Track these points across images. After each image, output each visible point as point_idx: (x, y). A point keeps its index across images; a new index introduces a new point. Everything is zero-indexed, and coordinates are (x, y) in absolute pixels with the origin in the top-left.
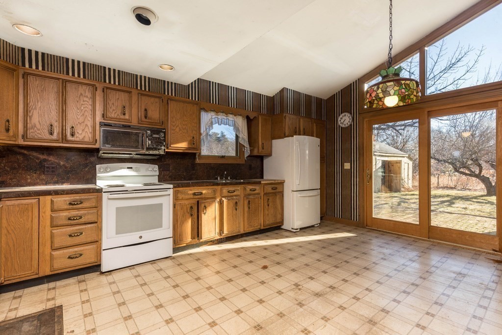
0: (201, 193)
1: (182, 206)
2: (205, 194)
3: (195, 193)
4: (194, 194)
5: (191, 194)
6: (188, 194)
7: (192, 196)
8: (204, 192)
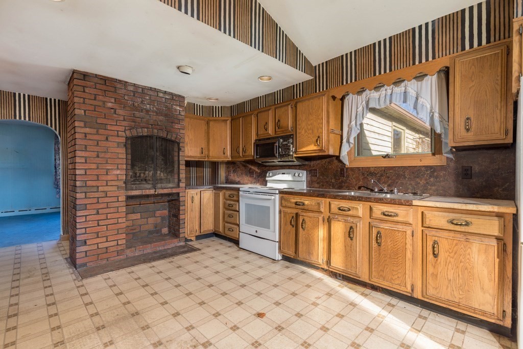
0: (304, 204)
1: (285, 213)
2: (307, 206)
3: (297, 202)
4: (296, 204)
5: (293, 203)
6: (291, 202)
7: (294, 205)
8: (306, 203)
